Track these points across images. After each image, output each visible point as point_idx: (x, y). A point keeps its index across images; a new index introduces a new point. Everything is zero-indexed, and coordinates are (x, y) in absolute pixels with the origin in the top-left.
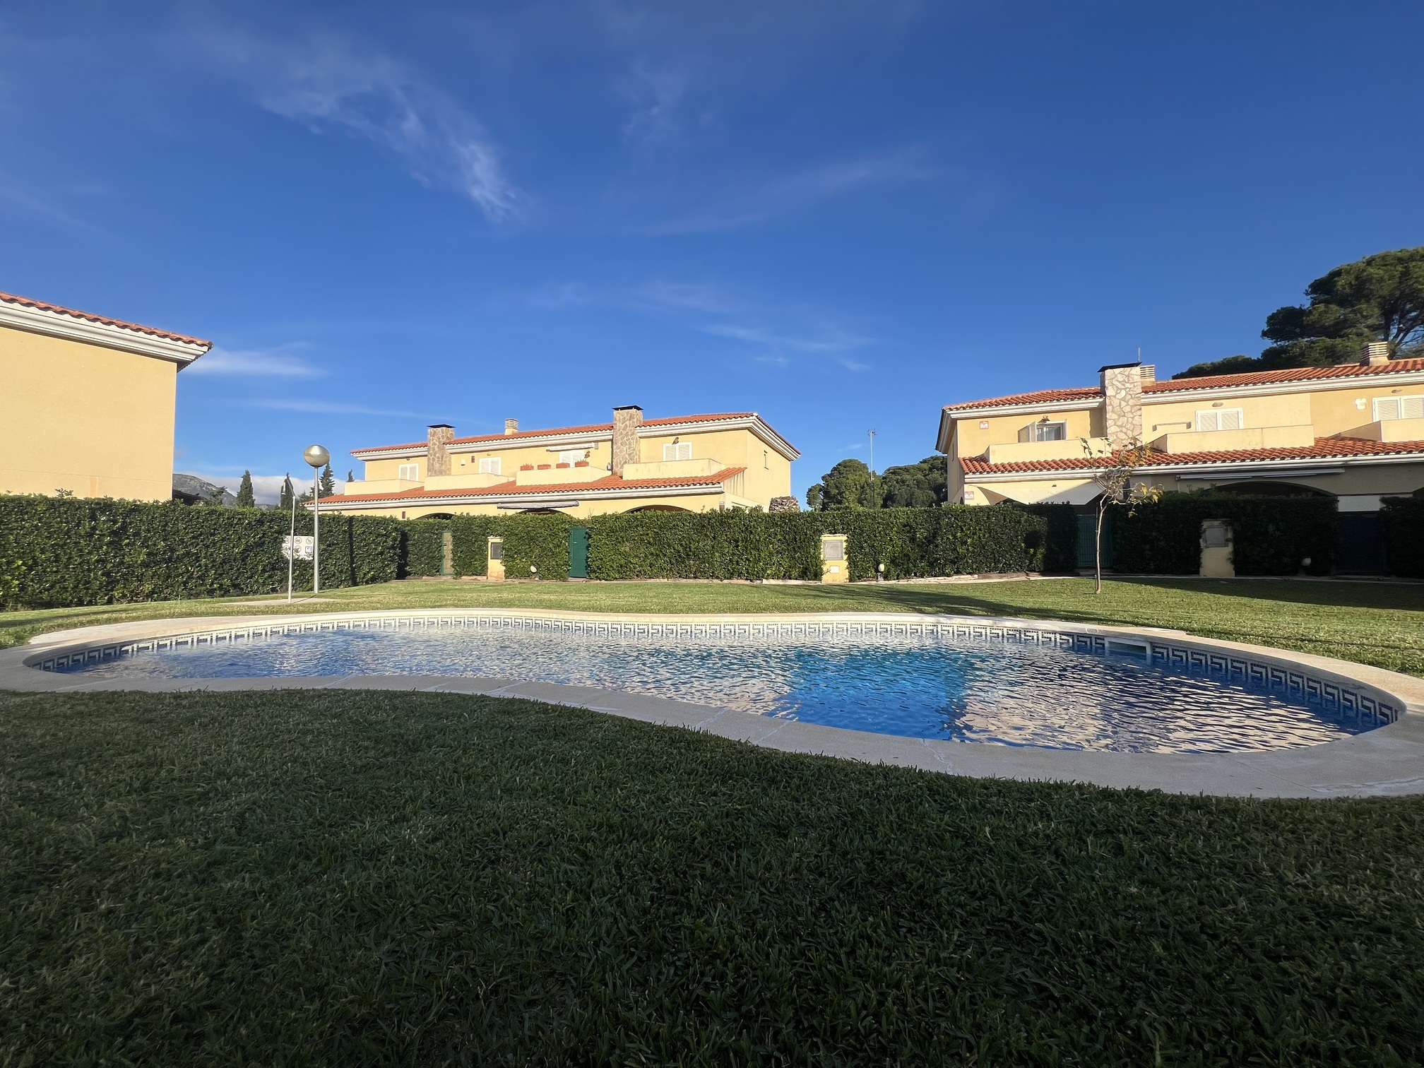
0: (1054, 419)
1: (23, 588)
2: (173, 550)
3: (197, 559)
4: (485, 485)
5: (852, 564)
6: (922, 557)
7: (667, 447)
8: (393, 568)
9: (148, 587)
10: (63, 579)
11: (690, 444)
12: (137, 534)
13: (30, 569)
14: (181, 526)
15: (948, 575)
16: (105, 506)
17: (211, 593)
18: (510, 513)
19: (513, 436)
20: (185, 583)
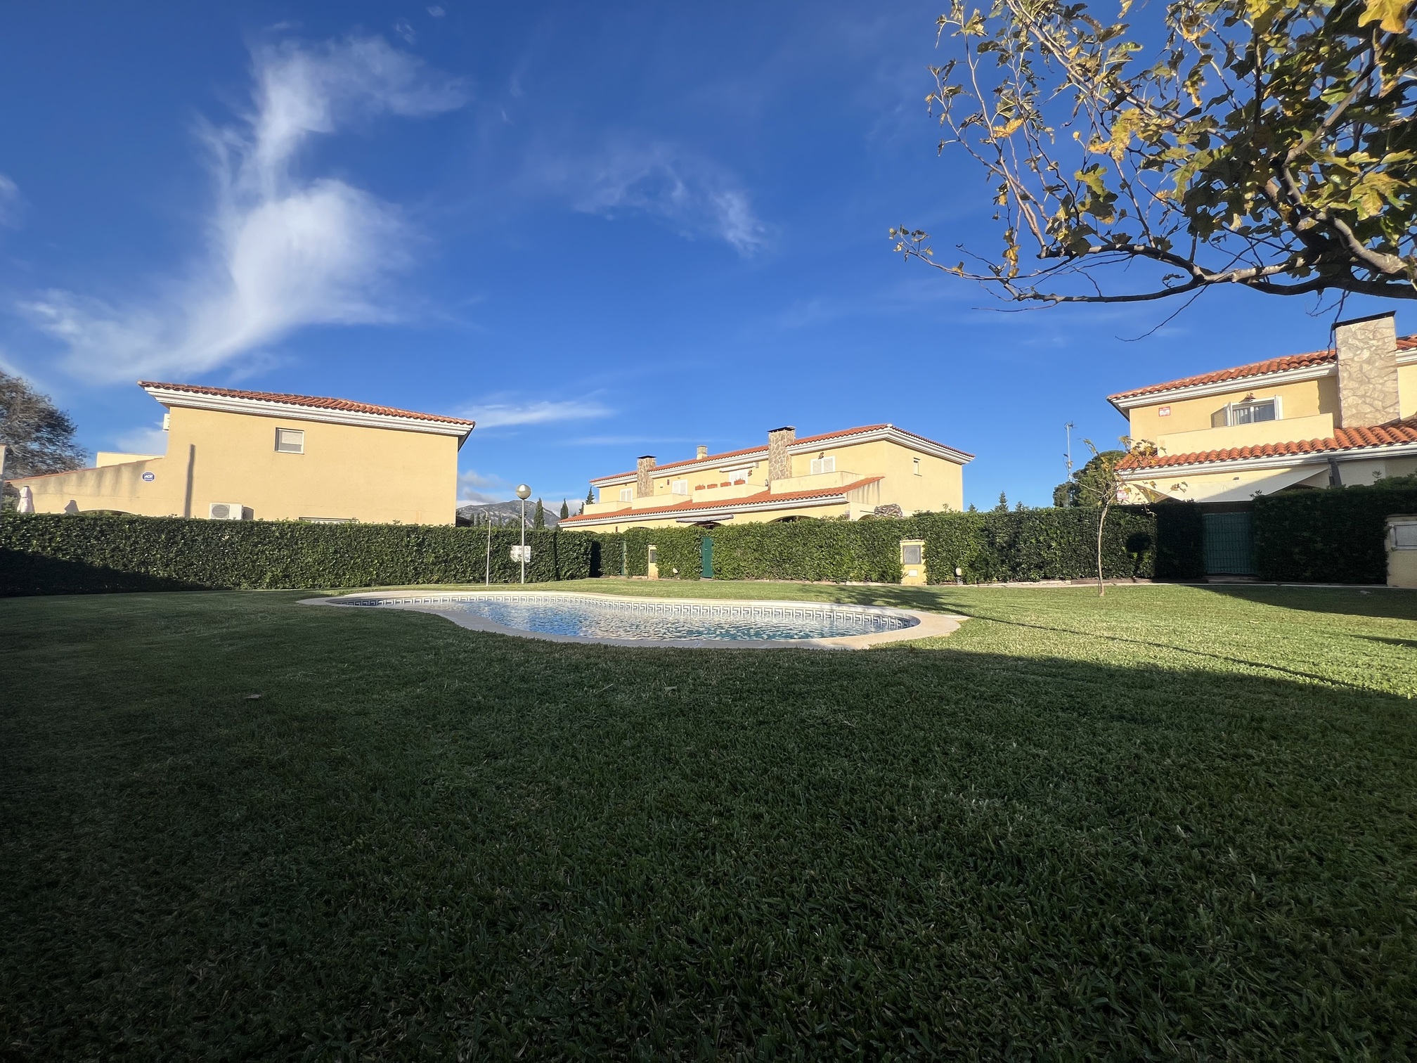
0: (1260, 397)
1: (378, 575)
2: (448, 555)
3: (461, 561)
4: (671, 504)
5: (930, 568)
6: (1003, 562)
7: (814, 462)
8: (586, 569)
9: (435, 577)
10: (395, 571)
11: (834, 457)
12: (429, 545)
13: (381, 565)
14: (453, 540)
15: (1034, 580)
16: (414, 529)
17: (469, 582)
18: (685, 525)
19: (703, 460)
20: (455, 576)
